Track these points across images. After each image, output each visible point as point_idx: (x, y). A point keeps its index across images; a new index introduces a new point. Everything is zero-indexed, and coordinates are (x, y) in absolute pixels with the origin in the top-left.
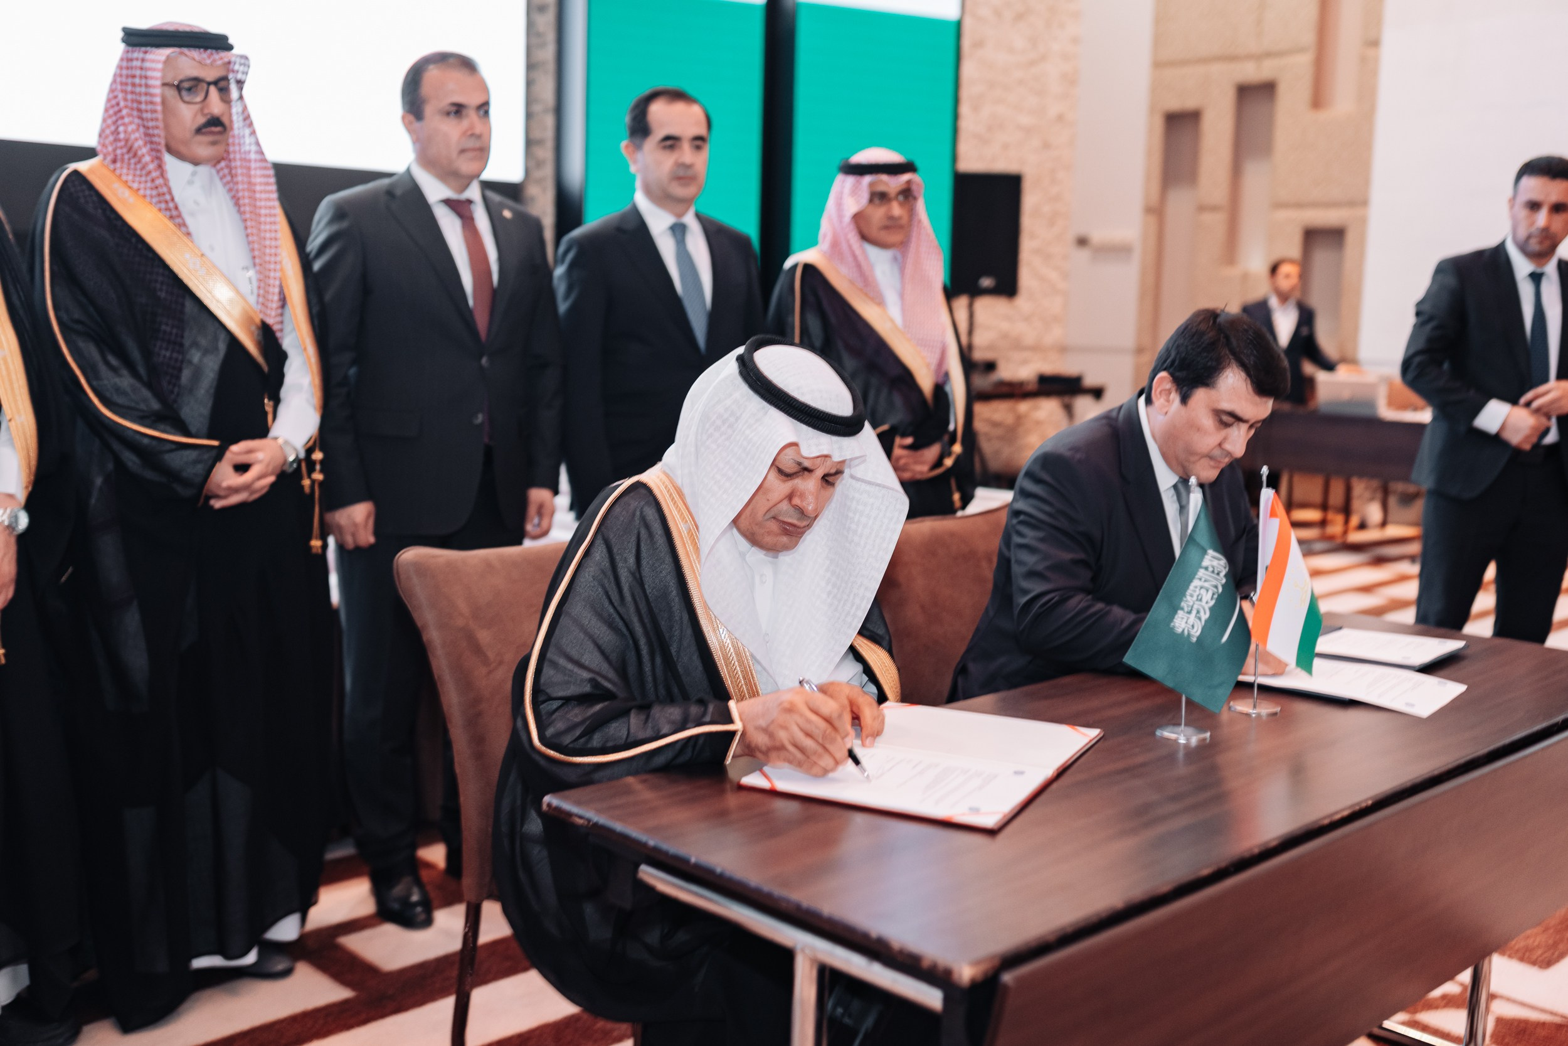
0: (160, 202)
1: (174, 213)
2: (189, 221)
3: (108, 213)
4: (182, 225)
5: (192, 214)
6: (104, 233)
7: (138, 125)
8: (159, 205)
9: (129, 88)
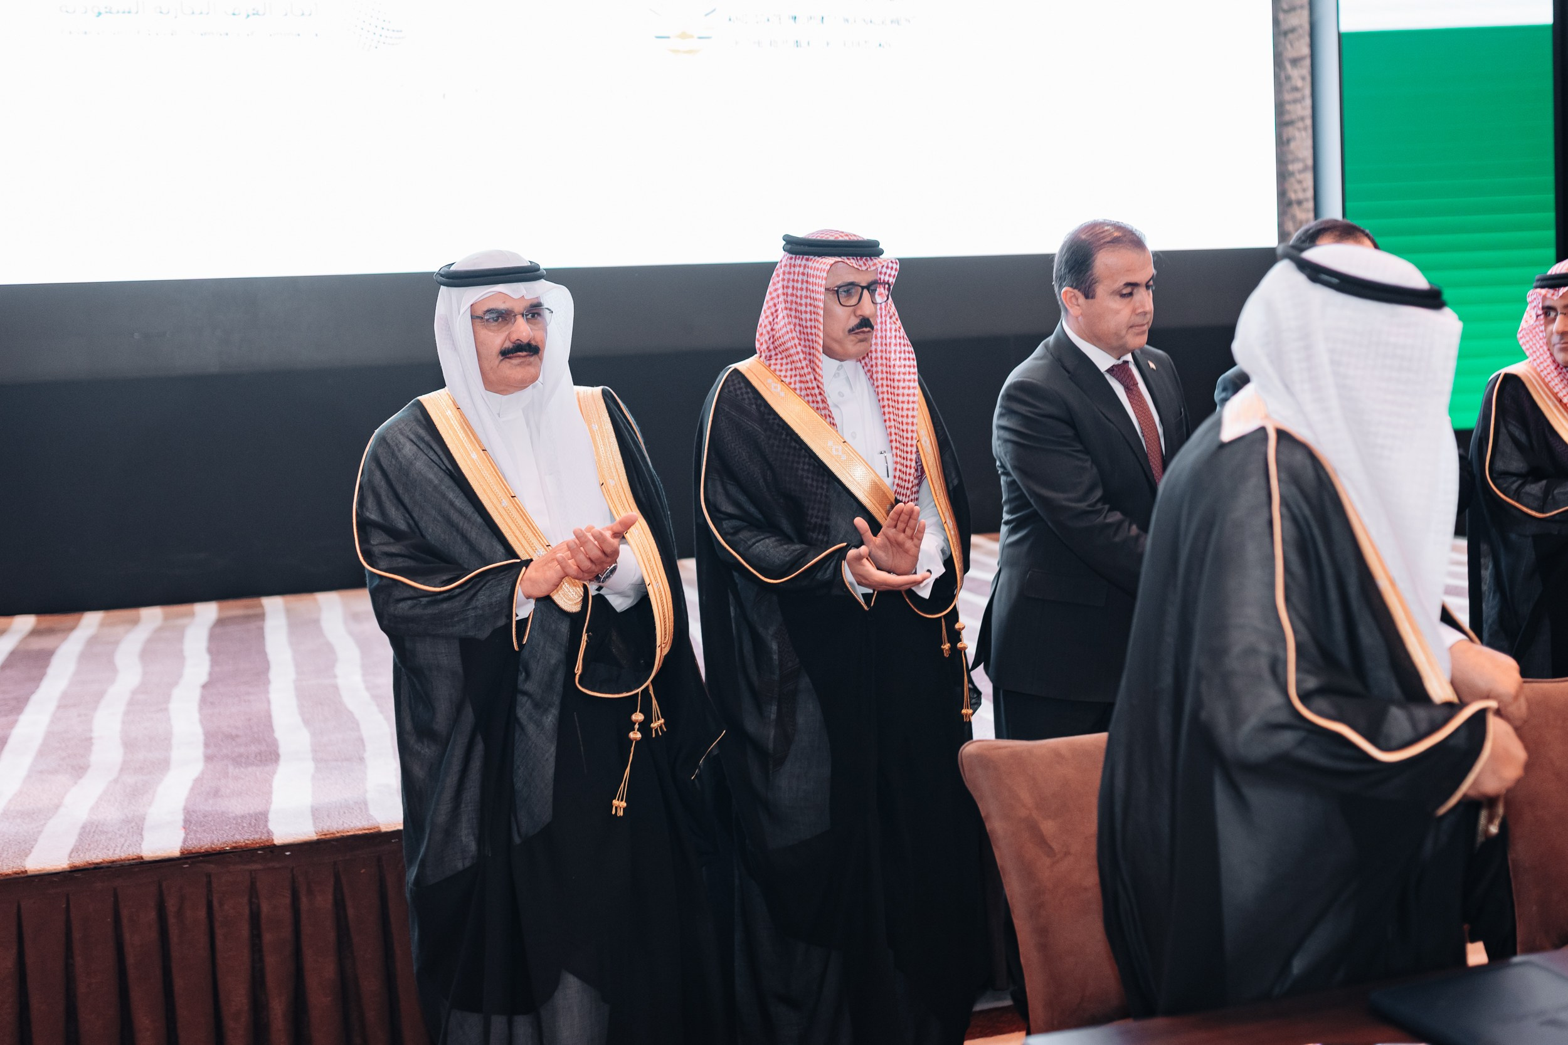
0: (808, 395)
1: (821, 405)
2: (835, 413)
3: (762, 409)
4: (828, 417)
5: (836, 406)
6: (757, 427)
7: (795, 325)
8: (806, 398)
9: (790, 291)
